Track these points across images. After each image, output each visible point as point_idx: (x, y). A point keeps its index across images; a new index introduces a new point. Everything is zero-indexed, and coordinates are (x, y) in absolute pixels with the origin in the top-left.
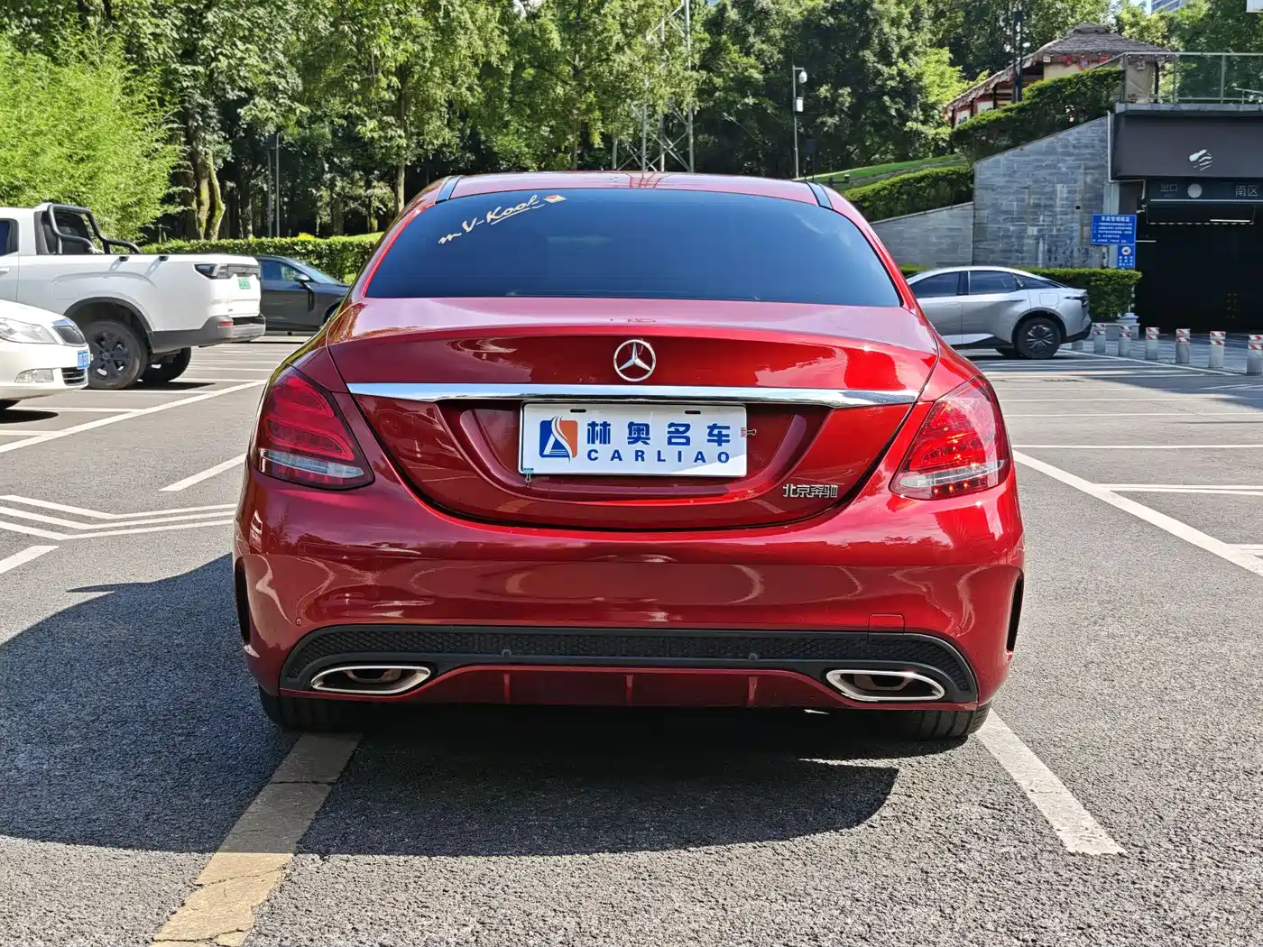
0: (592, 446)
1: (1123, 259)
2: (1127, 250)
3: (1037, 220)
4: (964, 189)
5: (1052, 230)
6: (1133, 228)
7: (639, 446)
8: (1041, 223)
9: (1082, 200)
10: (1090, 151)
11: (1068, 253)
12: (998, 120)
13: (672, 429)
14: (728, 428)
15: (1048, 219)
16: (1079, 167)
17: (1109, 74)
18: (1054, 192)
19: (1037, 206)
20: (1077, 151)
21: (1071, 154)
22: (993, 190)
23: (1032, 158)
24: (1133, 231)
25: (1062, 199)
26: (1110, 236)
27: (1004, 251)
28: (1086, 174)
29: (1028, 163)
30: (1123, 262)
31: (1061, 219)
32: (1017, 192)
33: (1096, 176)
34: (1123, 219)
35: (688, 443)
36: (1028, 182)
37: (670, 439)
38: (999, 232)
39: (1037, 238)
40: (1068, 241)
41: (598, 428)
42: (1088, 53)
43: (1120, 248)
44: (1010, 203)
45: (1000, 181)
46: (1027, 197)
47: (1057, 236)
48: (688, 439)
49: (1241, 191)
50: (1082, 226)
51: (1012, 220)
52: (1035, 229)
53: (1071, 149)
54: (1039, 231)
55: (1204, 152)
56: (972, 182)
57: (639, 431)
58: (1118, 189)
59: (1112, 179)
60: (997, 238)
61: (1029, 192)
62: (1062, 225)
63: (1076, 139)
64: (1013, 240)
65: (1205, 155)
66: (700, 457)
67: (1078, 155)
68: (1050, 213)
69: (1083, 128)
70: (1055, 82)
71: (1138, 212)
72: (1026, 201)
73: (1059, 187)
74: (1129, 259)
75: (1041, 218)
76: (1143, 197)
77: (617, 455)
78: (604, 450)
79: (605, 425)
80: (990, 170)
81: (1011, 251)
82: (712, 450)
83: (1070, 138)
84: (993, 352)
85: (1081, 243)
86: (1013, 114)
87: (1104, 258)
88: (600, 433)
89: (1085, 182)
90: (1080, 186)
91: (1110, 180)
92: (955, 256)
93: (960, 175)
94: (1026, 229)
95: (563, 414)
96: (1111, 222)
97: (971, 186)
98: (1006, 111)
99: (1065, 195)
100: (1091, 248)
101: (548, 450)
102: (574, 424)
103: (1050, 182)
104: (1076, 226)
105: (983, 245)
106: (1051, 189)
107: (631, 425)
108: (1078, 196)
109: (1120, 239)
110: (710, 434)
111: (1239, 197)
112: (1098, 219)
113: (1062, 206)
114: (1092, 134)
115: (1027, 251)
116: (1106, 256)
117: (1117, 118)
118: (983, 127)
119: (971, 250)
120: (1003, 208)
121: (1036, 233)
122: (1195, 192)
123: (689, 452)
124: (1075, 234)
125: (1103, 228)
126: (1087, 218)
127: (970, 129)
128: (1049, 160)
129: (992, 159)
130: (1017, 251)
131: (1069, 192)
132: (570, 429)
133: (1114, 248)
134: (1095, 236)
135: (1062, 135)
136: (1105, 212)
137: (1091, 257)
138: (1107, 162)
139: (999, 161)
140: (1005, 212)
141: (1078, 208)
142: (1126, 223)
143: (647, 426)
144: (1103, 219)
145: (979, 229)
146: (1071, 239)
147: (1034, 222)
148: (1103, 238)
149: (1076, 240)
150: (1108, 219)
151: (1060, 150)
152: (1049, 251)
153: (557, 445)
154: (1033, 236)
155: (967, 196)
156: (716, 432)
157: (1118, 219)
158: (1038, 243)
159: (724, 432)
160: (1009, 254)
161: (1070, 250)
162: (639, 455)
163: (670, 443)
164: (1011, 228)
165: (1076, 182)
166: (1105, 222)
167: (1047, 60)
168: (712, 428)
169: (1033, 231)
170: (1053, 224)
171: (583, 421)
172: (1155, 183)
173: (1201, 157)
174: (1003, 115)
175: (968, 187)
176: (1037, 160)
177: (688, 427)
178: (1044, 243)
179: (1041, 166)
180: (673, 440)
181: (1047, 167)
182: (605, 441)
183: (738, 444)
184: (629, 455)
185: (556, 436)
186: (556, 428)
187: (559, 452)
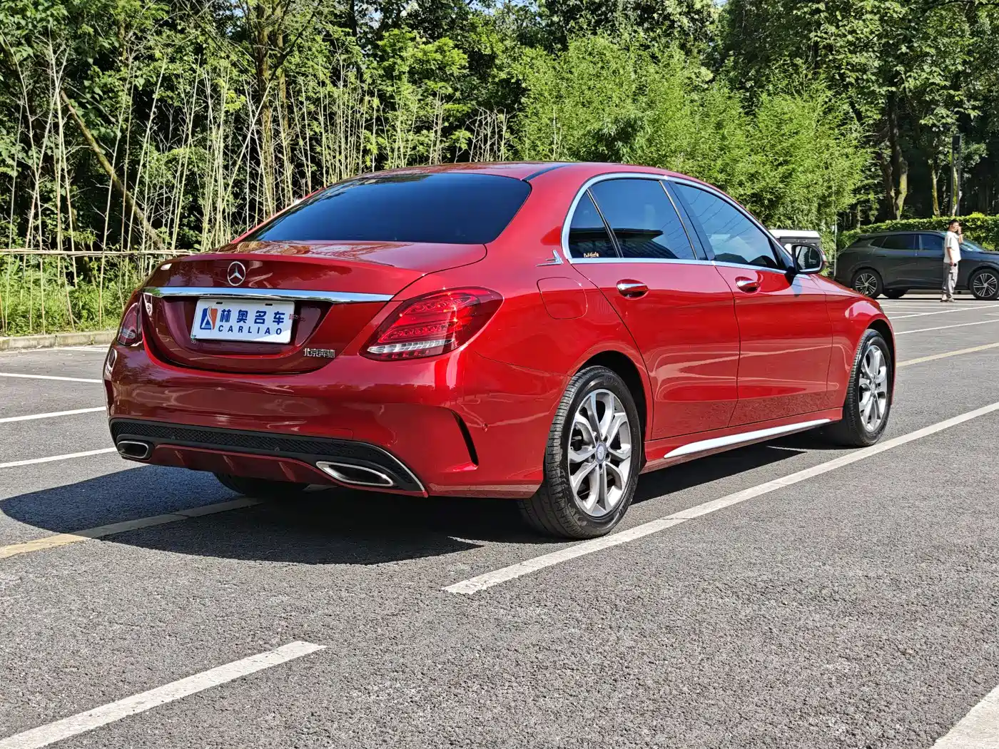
0: (221, 324)
7: (242, 323)
13: (258, 314)
14: (284, 314)
35: (263, 323)
37: (256, 319)
41: (226, 313)
48: (264, 320)
57: (243, 315)
66: (268, 331)
77: (231, 329)
78: (226, 325)
79: (229, 311)
82: (274, 326)
88: (226, 316)
95: (213, 305)
101: (203, 326)
102: (216, 310)
107: (240, 311)
110: (275, 318)
123: (263, 328)
132: (214, 311)
143: (247, 312)
153: (208, 323)
156: (278, 316)
159: (282, 316)
162: (241, 329)
163: (256, 322)
168: (276, 314)
171: (220, 308)
177: (265, 313)
180: (258, 321)
182: (227, 320)
183: (288, 323)
184: (236, 329)
185: (208, 317)
186: (209, 312)
187: (208, 326)
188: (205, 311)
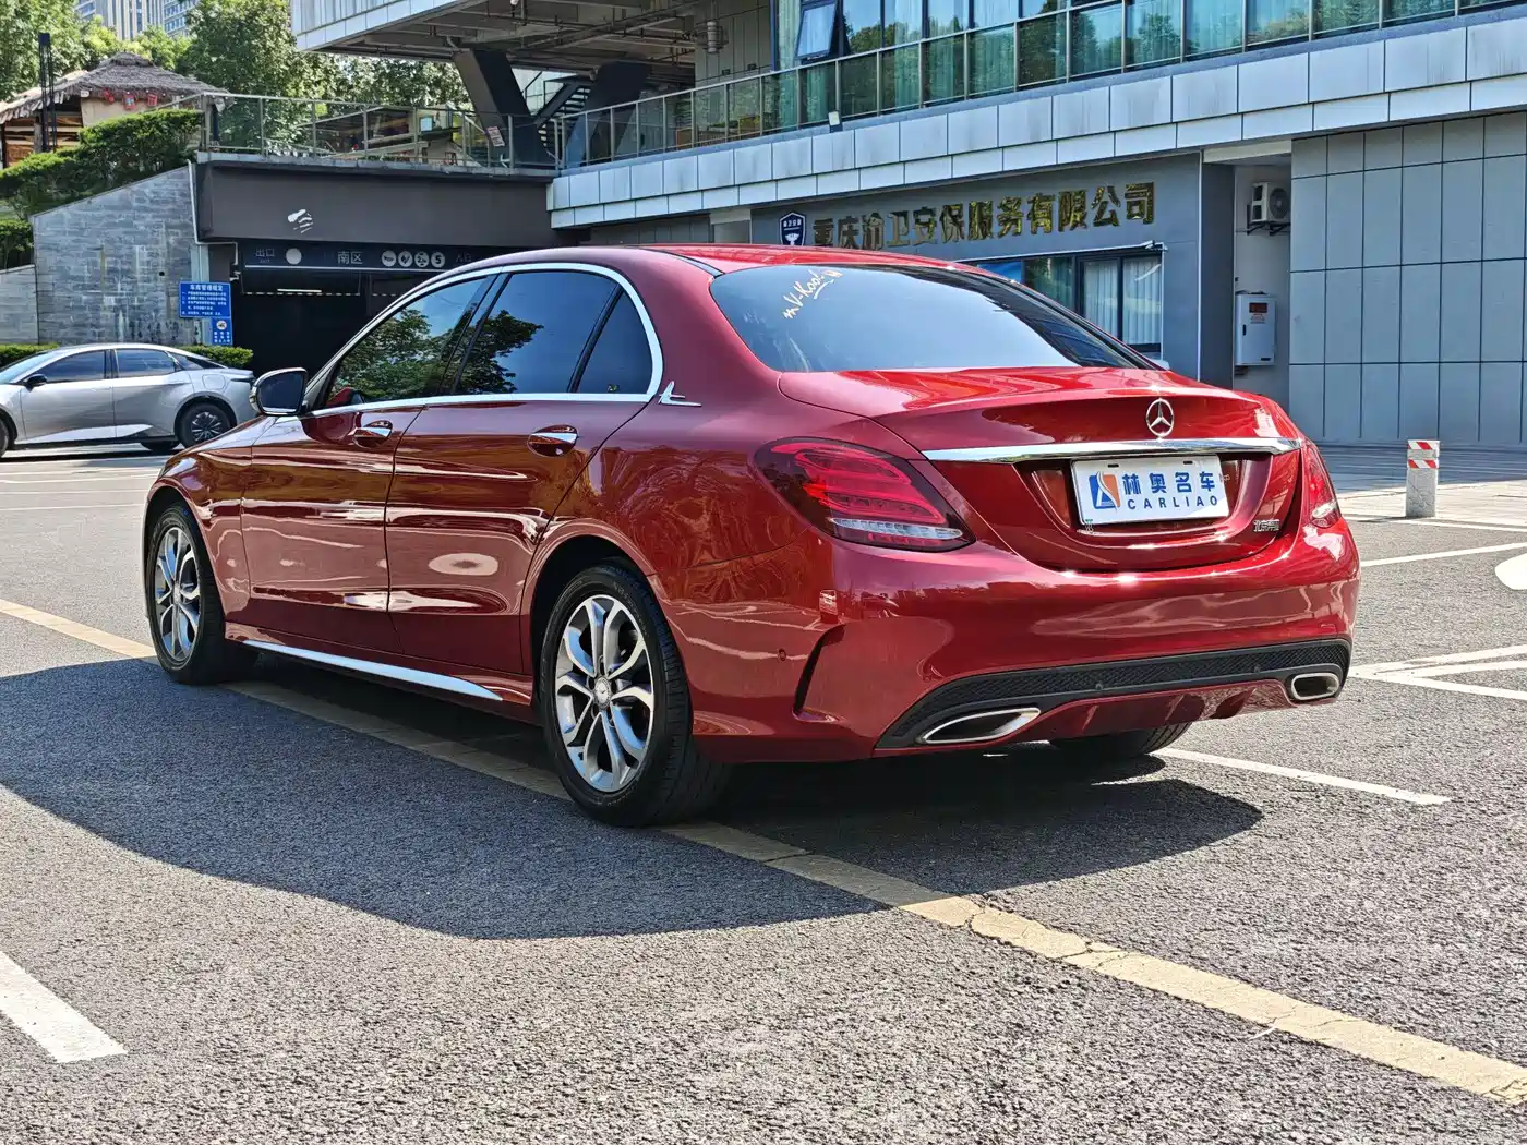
0: (1129, 497)
1: (219, 335)
2: (222, 325)
3: (113, 287)
4: (22, 248)
5: (133, 301)
6: (227, 297)
7: (1160, 494)
8: (119, 291)
9: (167, 264)
10: (170, 206)
11: (154, 328)
12: (57, 165)
13: (1178, 478)
14: (1211, 475)
15: (128, 287)
16: (159, 226)
17: (187, 117)
18: (131, 255)
19: (112, 271)
20: (154, 207)
21: (146, 210)
22: (58, 251)
23: (101, 213)
24: (227, 302)
25: (142, 263)
26: (203, 308)
27: (76, 325)
28: (168, 234)
29: (100, 219)
30: (219, 338)
31: (143, 287)
32: (85, 255)
33: (180, 236)
34: (215, 288)
35: (1190, 490)
36: (99, 242)
37: (1178, 486)
38: (69, 302)
39: (115, 310)
40: (153, 314)
41: (1130, 480)
42: (133, 90)
43: (214, 322)
44: (77, 266)
45: (66, 240)
46: (100, 260)
47: (139, 307)
48: (1189, 485)
49: (343, 257)
50: (168, 295)
51: (84, 287)
52: (112, 298)
53: (147, 204)
54: (118, 301)
55: (303, 212)
56: (31, 241)
57: (1158, 480)
58: (206, 251)
59: (199, 240)
60: (67, 309)
61: (102, 253)
62: (145, 294)
63: (154, 193)
64: (87, 312)
65: (304, 215)
66: (1199, 501)
67: (158, 211)
68: (129, 280)
69: (161, 178)
70: (124, 123)
71: (232, 279)
72: (99, 265)
73: (137, 248)
74: (225, 335)
75: (119, 286)
76: (236, 263)
77: (1147, 504)
78: (1138, 499)
79: (1134, 477)
80: (50, 226)
81: (84, 326)
82: (1205, 494)
83: (147, 190)
84: (138, 447)
85: (169, 316)
86: (73, 159)
87: (197, 333)
88: (1132, 485)
89: (168, 243)
90: (162, 248)
91: (197, 242)
92: (16, 332)
93: (15, 232)
94: (102, 299)
95: (1104, 470)
96: (201, 291)
97: (30, 245)
98: (63, 154)
99: (146, 258)
100: (180, 322)
101: (1099, 503)
102: (1113, 477)
103: (126, 242)
104: (163, 296)
105: (51, 318)
106: (128, 251)
107: (1151, 476)
108: (162, 260)
109: (214, 312)
110: (1202, 481)
111: (343, 265)
112: (186, 288)
113: (143, 271)
114: (171, 185)
115: (106, 326)
116: (199, 331)
117: (201, 169)
118: (38, 173)
119: (36, 324)
120: (72, 273)
121: (114, 304)
122: (294, 258)
123: (1192, 497)
124: (160, 305)
125: (193, 297)
126: (174, 287)
127: (20, 174)
128: (124, 216)
129: (54, 213)
130: (92, 325)
131: (151, 255)
132: (1110, 480)
133: (206, 321)
134: (184, 308)
135: (136, 186)
136: (194, 280)
137: (182, 332)
138: (191, 220)
139: (62, 216)
140: (74, 278)
141: (162, 274)
142: (219, 292)
143: (1161, 476)
144: (192, 287)
145: (43, 297)
146: (157, 311)
147: (111, 291)
148: (193, 310)
149: (162, 313)
150: (198, 287)
151: (135, 204)
152: (132, 325)
153: (1105, 498)
154: (110, 307)
155: (25, 258)
156: (1205, 479)
157: (210, 288)
158: (117, 316)
159: (1210, 478)
160: (84, 330)
161: (156, 324)
162: (1162, 502)
163: (1180, 491)
164: (84, 297)
165: (157, 242)
166: (195, 291)
167: (85, 94)
168: (1202, 475)
169: (110, 301)
170: (132, 294)
171: (1119, 473)
172: (249, 246)
173: (300, 218)
174: (62, 160)
175: (25, 246)
176: (109, 216)
177: (1187, 475)
178: (124, 316)
179: (115, 223)
180: (1181, 488)
181: (122, 224)
182: (1137, 491)
183: (1220, 489)
184: (1155, 503)
185: (1102, 489)
186: (1101, 482)
187: (1107, 503)
188: (1093, 480)
